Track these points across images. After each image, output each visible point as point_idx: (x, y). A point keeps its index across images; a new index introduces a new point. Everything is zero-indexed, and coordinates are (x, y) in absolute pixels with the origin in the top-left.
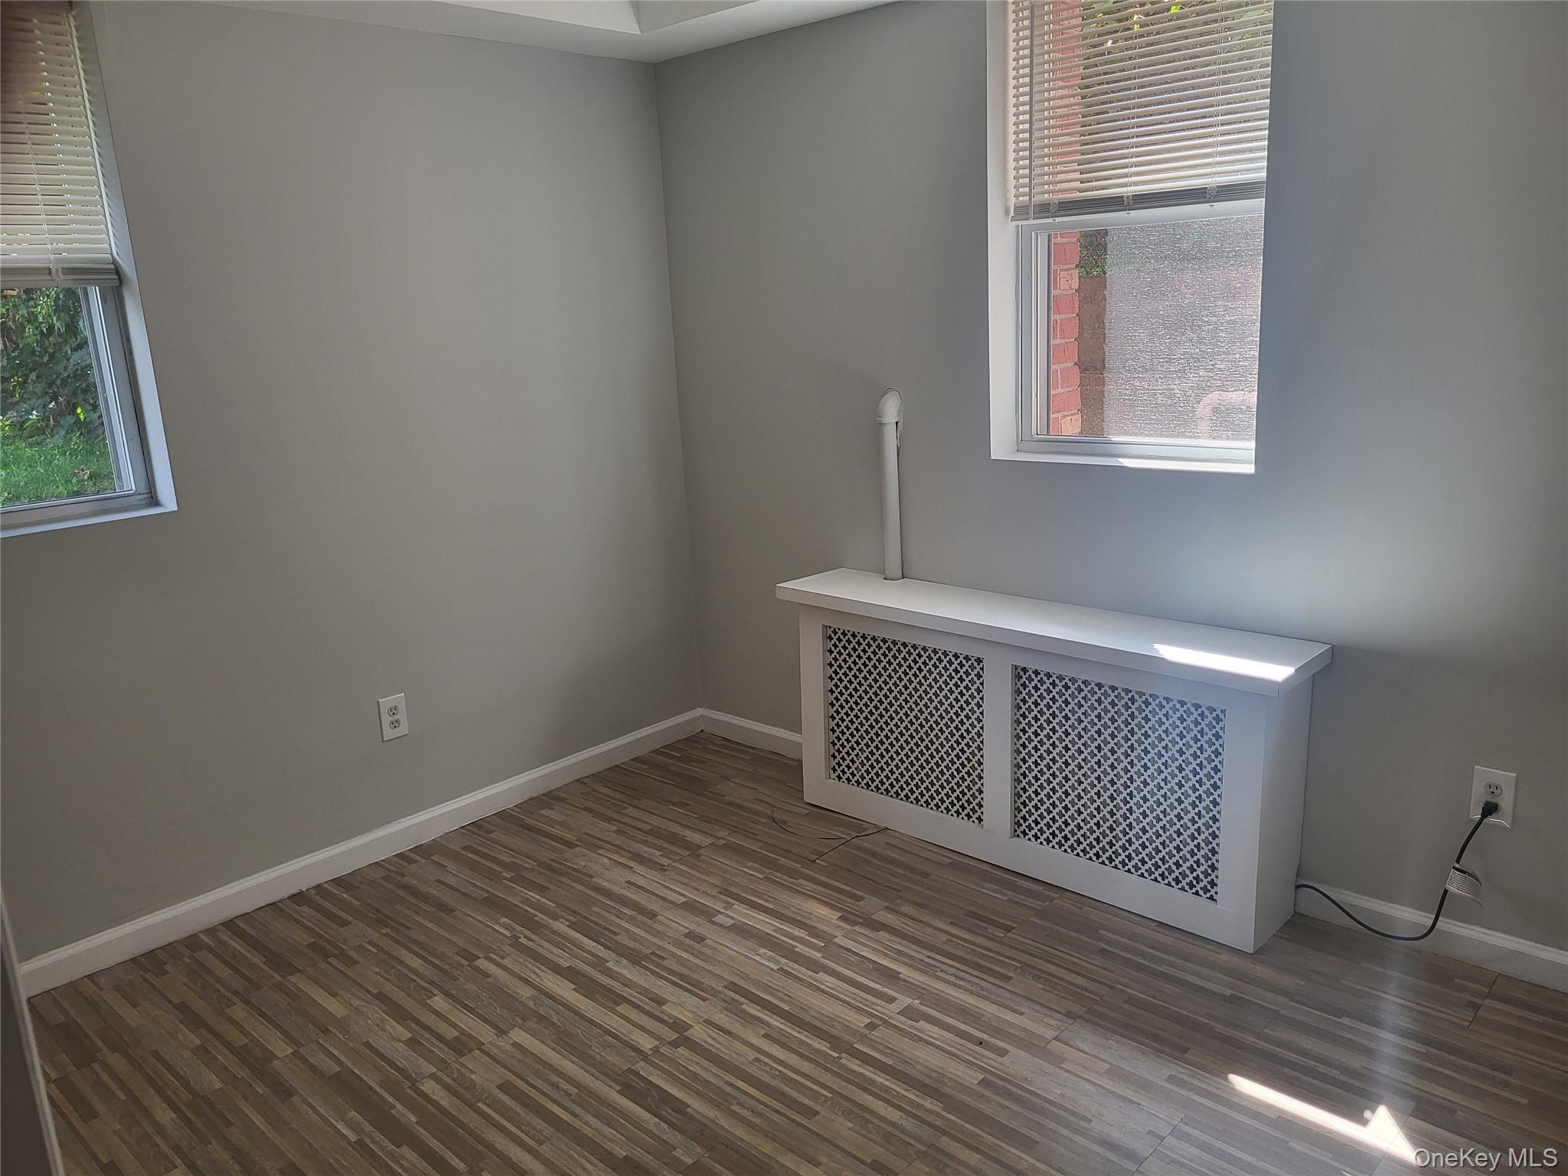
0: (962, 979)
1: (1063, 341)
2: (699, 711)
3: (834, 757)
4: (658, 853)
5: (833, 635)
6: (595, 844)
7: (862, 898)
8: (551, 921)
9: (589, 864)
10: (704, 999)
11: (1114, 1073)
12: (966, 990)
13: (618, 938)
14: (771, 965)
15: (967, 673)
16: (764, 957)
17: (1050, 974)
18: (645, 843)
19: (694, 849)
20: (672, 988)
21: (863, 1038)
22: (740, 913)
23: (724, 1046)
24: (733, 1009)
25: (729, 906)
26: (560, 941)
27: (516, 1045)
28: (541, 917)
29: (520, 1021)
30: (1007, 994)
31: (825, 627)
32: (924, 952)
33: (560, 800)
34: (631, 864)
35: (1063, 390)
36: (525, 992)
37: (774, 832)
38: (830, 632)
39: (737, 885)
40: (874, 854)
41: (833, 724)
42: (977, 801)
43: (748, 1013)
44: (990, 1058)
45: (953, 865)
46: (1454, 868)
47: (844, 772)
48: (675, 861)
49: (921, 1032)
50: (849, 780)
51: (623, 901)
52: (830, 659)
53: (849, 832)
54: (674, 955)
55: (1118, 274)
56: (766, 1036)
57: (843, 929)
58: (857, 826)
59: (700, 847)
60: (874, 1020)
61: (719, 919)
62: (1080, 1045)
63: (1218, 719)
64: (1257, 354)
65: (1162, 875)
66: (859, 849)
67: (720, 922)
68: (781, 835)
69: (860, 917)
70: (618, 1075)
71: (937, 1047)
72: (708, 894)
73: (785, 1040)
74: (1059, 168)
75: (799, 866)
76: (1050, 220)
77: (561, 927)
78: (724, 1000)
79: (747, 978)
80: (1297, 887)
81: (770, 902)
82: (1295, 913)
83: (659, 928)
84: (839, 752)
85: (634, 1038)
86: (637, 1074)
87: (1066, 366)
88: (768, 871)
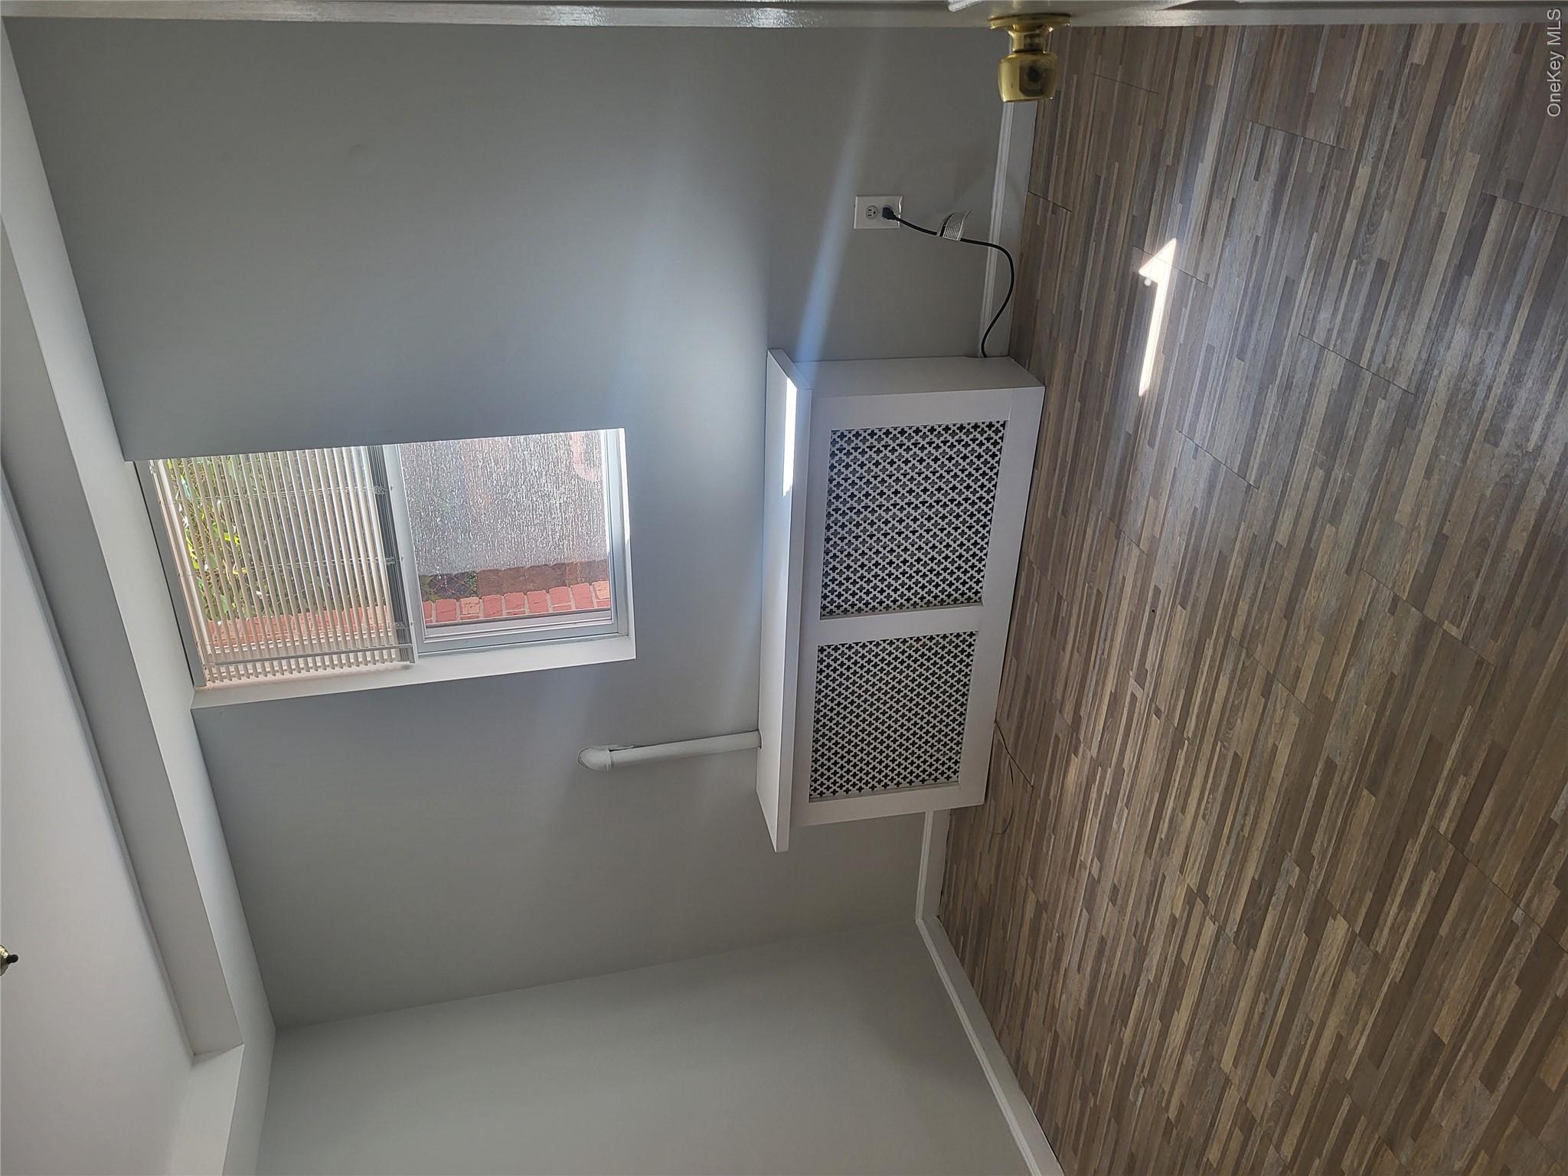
0: (1106, 633)
1: (527, 606)
2: (919, 921)
3: (936, 779)
4: (1049, 944)
5: (818, 792)
6: (1052, 1012)
7: (1057, 737)
8: (1124, 1047)
9: (1069, 1015)
10: (1164, 877)
11: (1155, 493)
12: (1114, 629)
13: (1128, 973)
14: (1125, 816)
15: (836, 660)
16: (1119, 825)
17: (1089, 555)
18: (1042, 958)
19: (1041, 907)
20: (1160, 911)
21: (1169, 718)
22: (1088, 852)
23: (1199, 851)
24: (1166, 849)
25: (1083, 865)
26: (1140, 1034)
27: (1235, 1064)
28: (1122, 1058)
29: (1215, 1063)
30: (1111, 592)
31: (811, 799)
32: (1090, 672)
33: (1018, 1058)
34: (1062, 972)
35: (573, 601)
36: (1189, 1062)
37: (1014, 830)
38: (815, 795)
39: (1064, 860)
40: (1019, 729)
41: (905, 783)
42: (954, 639)
43: (1168, 832)
44: (1164, 601)
45: (1017, 656)
46: (941, 235)
47: (949, 768)
48: (1053, 925)
49: (1154, 666)
50: (956, 763)
51: (1095, 972)
52: (841, 792)
53: (1003, 757)
54: (1132, 914)
55: (460, 562)
56: (1183, 811)
57: (1084, 751)
58: (997, 751)
59: (1038, 902)
60: (1152, 711)
61: (1095, 872)
62: (1139, 524)
63: (842, 436)
64: (522, 437)
65: (991, 469)
66: (1016, 745)
67: (1098, 870)
68: (1015, 824)
69: (1072, 734)
70: (1241, 953)
71: (1163, 651)
72: (1076, 888)
73: (1183, 793)
74: (364, 625)
75: (1039, 802)
76: (412, 628)
77: (1127, 1034)
78: (1162, 856)
79: (1139, 838)
80: (985, 356)
81: (1073, 824)
82: (1008, 355)
83: (1112, 932)
84: (930, 774)
85: (1207, 944)
86: (1237, 934)
87: (550, 601)
88: (1048, 831)
